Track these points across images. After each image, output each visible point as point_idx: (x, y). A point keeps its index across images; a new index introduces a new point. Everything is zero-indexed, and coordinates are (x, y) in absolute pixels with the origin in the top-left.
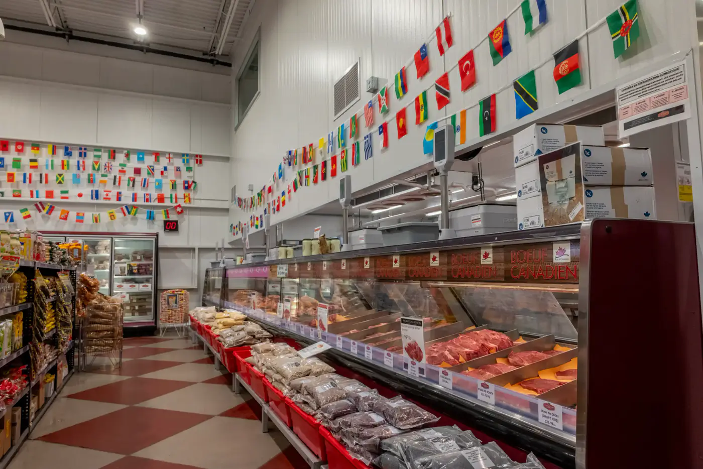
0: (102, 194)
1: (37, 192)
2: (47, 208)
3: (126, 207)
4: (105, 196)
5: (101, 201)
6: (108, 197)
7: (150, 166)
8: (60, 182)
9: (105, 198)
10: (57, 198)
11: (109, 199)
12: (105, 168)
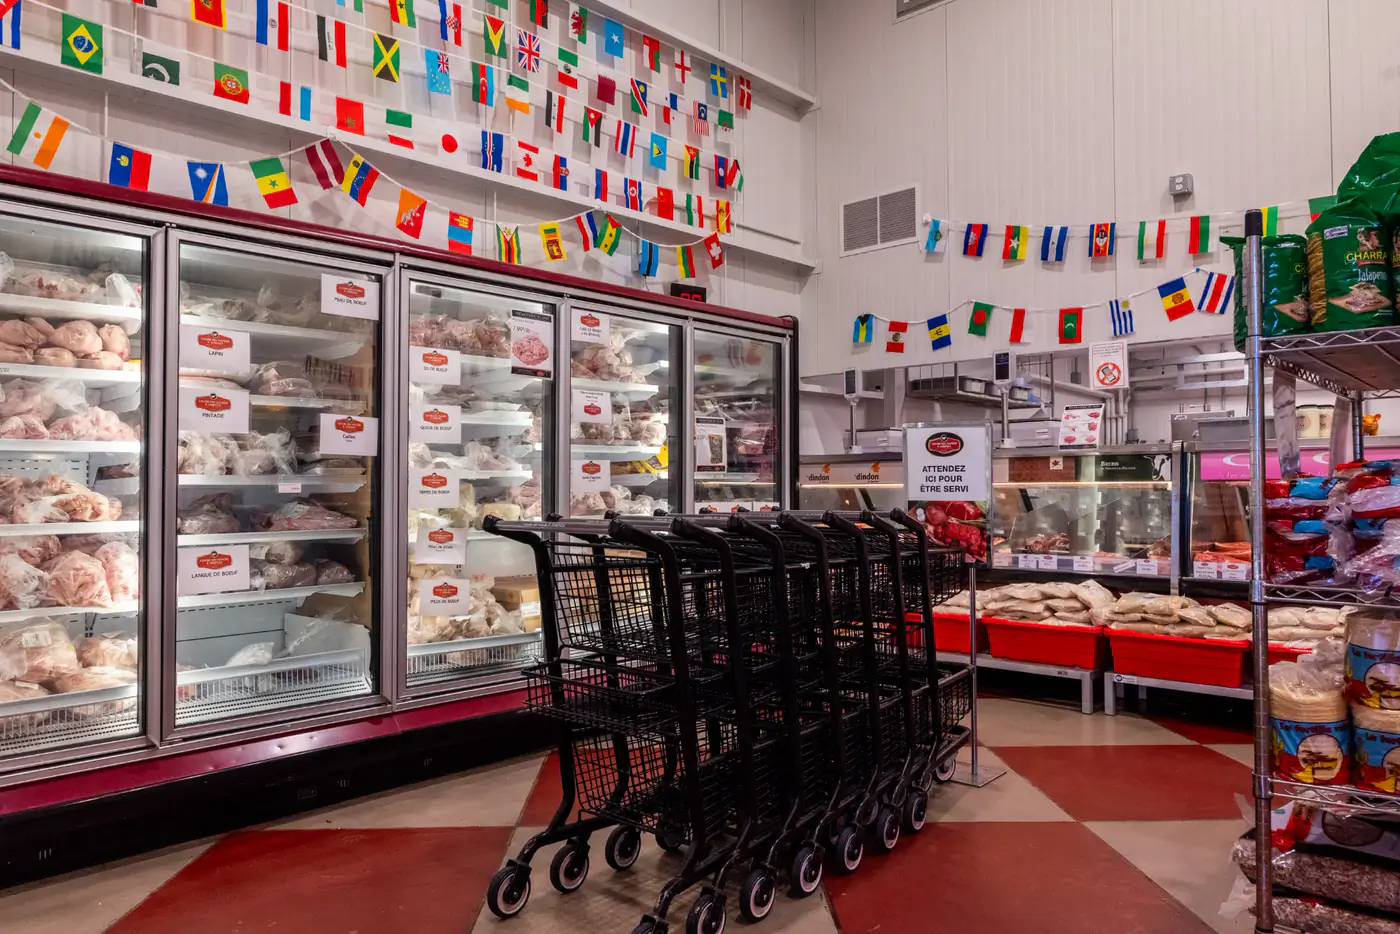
0: (513, 154)
1: (306, 94)
2: (351, 172)
3: (590, 216)
4: (522, 165)
5: (507, 178)
6: (530, 169)
7: (639, 83)
8: (385, 74)
9: (522, 173)
10: (374, 136)
11: (534, 177)
12: (521, 55)
